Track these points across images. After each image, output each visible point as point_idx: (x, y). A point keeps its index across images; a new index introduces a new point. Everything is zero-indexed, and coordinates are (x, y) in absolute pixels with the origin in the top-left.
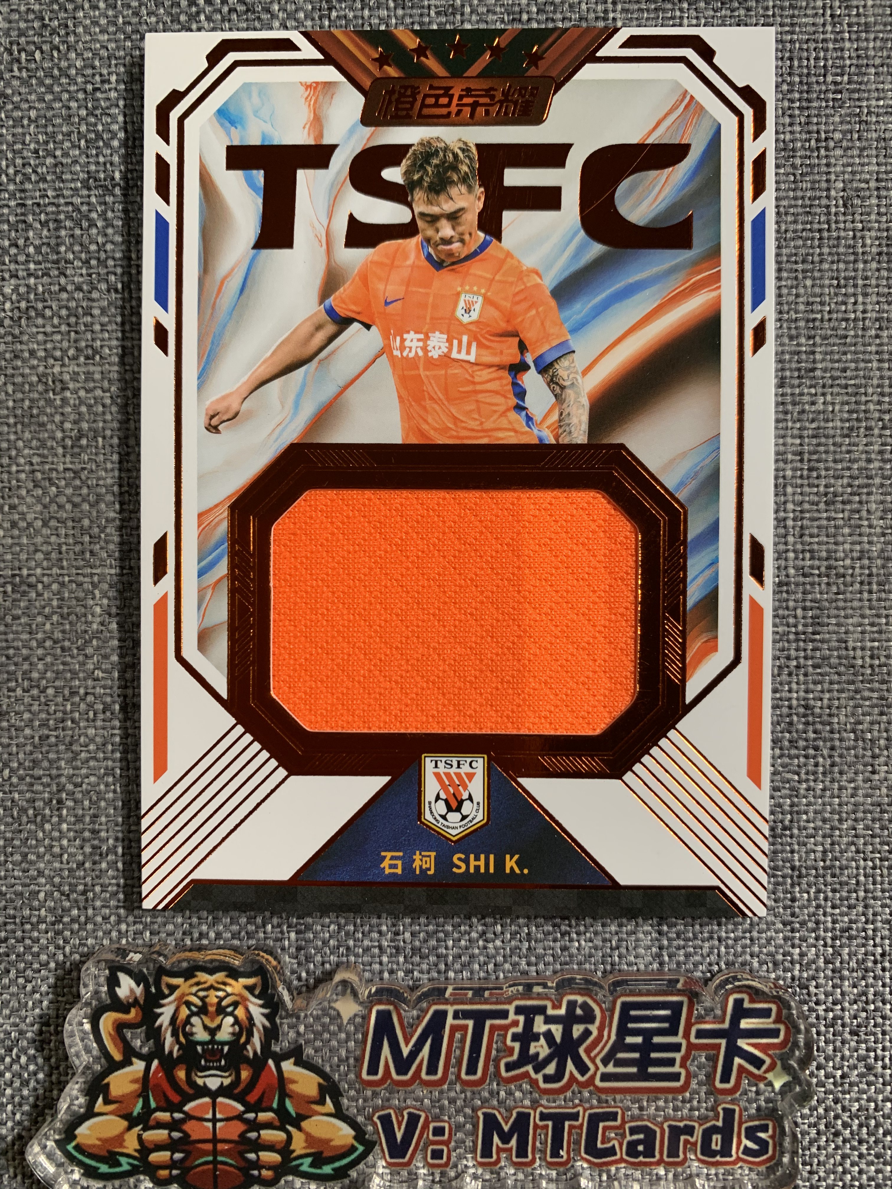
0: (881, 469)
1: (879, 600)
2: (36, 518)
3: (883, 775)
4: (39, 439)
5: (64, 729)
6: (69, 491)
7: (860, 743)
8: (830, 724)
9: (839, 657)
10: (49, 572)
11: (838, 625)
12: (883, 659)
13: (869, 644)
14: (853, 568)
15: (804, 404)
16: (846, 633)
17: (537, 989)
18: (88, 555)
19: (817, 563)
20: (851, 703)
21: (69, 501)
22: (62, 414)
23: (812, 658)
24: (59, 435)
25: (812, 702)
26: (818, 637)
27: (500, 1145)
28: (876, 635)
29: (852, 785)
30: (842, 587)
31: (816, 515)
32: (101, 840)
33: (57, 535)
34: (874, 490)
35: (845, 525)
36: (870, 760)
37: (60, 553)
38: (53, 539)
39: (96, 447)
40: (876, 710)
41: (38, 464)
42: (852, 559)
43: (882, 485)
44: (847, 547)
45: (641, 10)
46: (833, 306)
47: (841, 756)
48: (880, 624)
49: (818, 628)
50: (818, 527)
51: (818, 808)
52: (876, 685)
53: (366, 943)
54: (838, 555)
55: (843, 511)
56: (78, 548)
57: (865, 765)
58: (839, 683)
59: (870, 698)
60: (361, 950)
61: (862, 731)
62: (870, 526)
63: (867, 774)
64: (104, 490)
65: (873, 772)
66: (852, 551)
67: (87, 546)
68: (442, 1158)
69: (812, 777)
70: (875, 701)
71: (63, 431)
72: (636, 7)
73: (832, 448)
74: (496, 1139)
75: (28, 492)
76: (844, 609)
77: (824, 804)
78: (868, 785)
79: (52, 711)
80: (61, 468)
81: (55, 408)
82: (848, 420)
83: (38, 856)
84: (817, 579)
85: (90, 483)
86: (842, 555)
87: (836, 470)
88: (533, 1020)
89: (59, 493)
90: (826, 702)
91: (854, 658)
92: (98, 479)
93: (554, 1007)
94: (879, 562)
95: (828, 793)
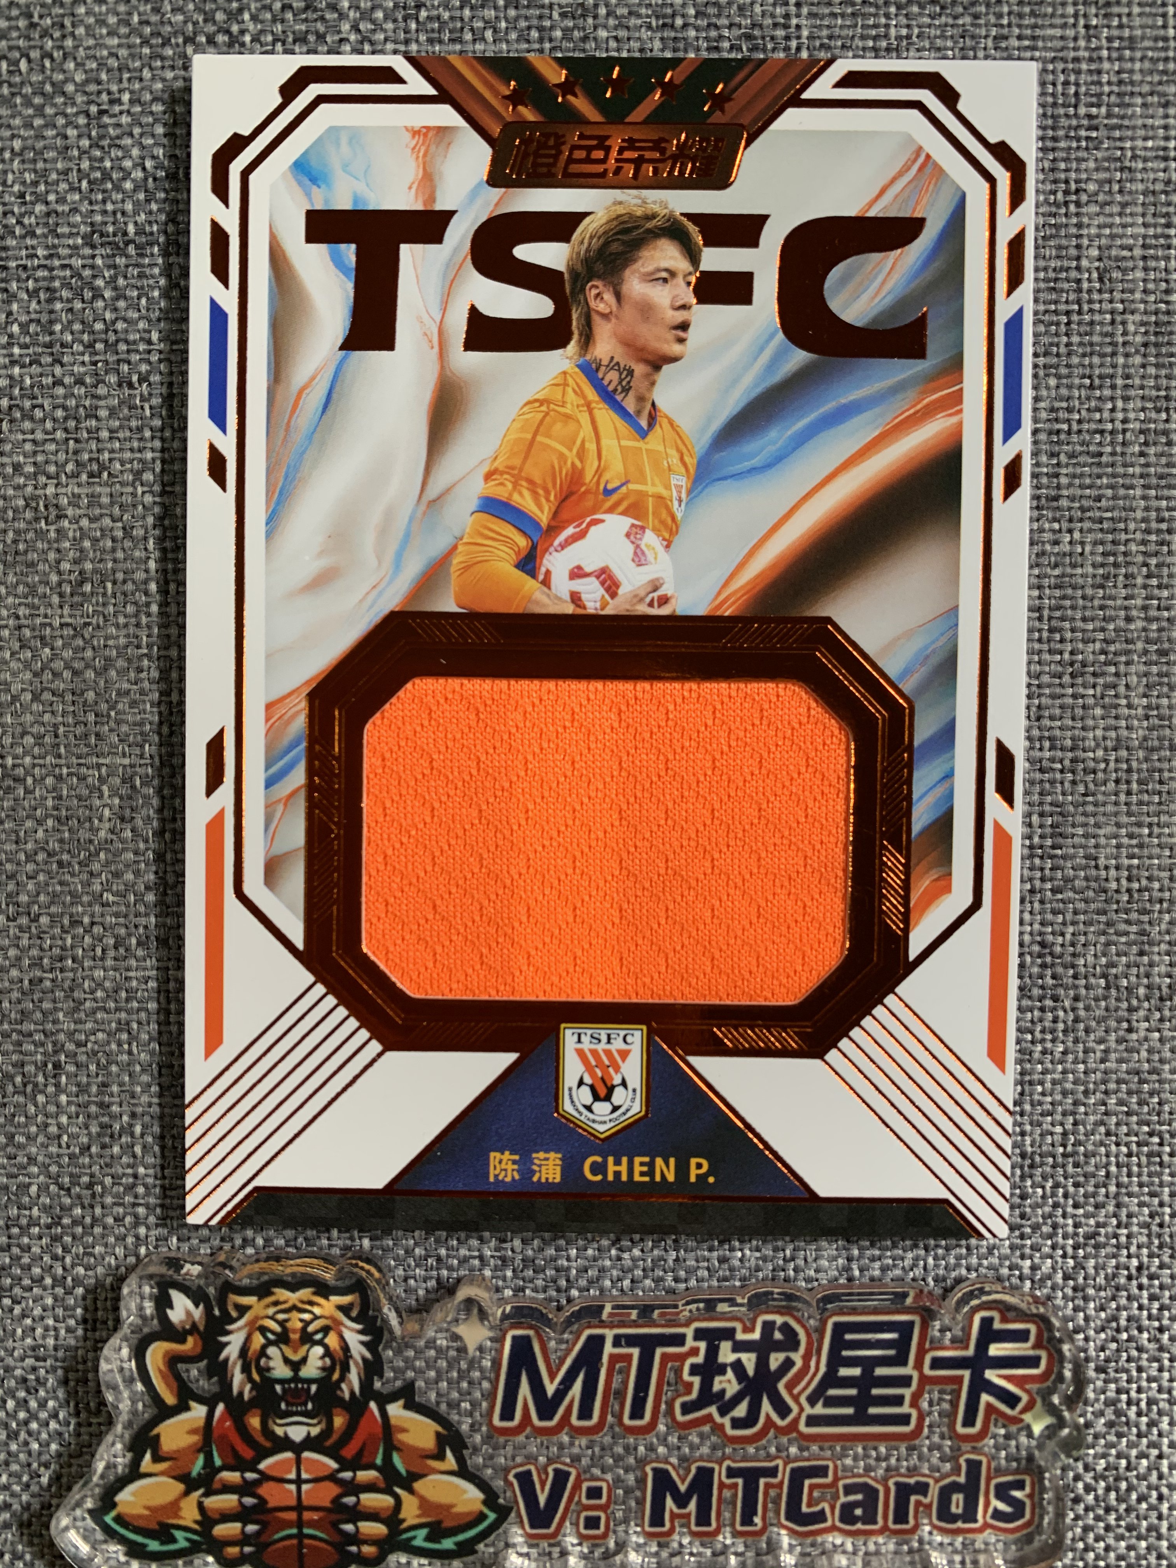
0: (1145, 629)
1: (1140, 803)
2: (23, 690)
3: (1142, 1034)
4: (27, 585)
5: (62, 970)
6: (68, 654)
7: (1113, 992)
8: (1073, 966)
9: (1086, 879)
10: (41, 761)
11: (1086, 836)
12: (1144, 882)
13: (1126, 862)
14: (1107, 761)
15: (1043, 543)
16: (1097, 846)
17: (723, 1307)
18: (93, 740)
19: (1059, 754)
20: (1102, 939)
21: (67, 667)
22: (58, 551)
23: (1051, 879)
24: (54, 578)
25: (1050, 938)
26: (1059, 852)
27: (676, 1510)
28: (1136, 850)
29: (1102, 1047)
30: (1091, 786)
31: (1058, 690)
32: (112, 1116)
33: (53, 712)
34: (1136, 658)
35: (1096, 705)
36: (1126, 1014)
37: (56, 736)
38: (47, 717)
39: (104, 595)
40: (1135, 949)
41: (25, 617)
42: (1106, 749)
43: (1146, 652)
44: (1099, 733)
45: (834, 15)
46: (1083, 413)
47: (1087, 1008)
48: (1140, 836)
49: (1060, 840)
50: (1061, 707)
51: (1057, 1076)
52: (1134, 916)
53: (463, 1252)
54: (1087, 743)
55: (1094, 686)
56: (80, 730)
57: (1119, 1021)
58: (1085, 912)
59: (1127, 934)
60: (456, 1262)
61: (1116, 976)
62: (1129, 706)
63: (1121, 1033)
64: (114, 653)
65: (1130, 1030)
66: (1105, 738)
67: (91, 727)
68: (598, 1528)
69: (1049, 1037)
70: (1132, 937)
71: (59, 573)
72: (827, 11)
73: (1081, 602)
74: (669, 1503)
75: (12, 654)
76: (1094, 815)
77: (1064, 1072)
78: (1122, 1047)
79: (46, 946)
80: (57, 622)
81: (49, 542)
82: (1103, 565)
83: (29, 1138)
84: (1058, 776)
85: (95, 643)
86: (1093, 744)
87: (1084, 631)
88: (717, 1348)
89: (54, 657)
90: (1068, 937)
91: (1107, 880)
92: (106, 638)
93: (746, 1330)
94: (1141, 754)
95: (1070, 1057)
